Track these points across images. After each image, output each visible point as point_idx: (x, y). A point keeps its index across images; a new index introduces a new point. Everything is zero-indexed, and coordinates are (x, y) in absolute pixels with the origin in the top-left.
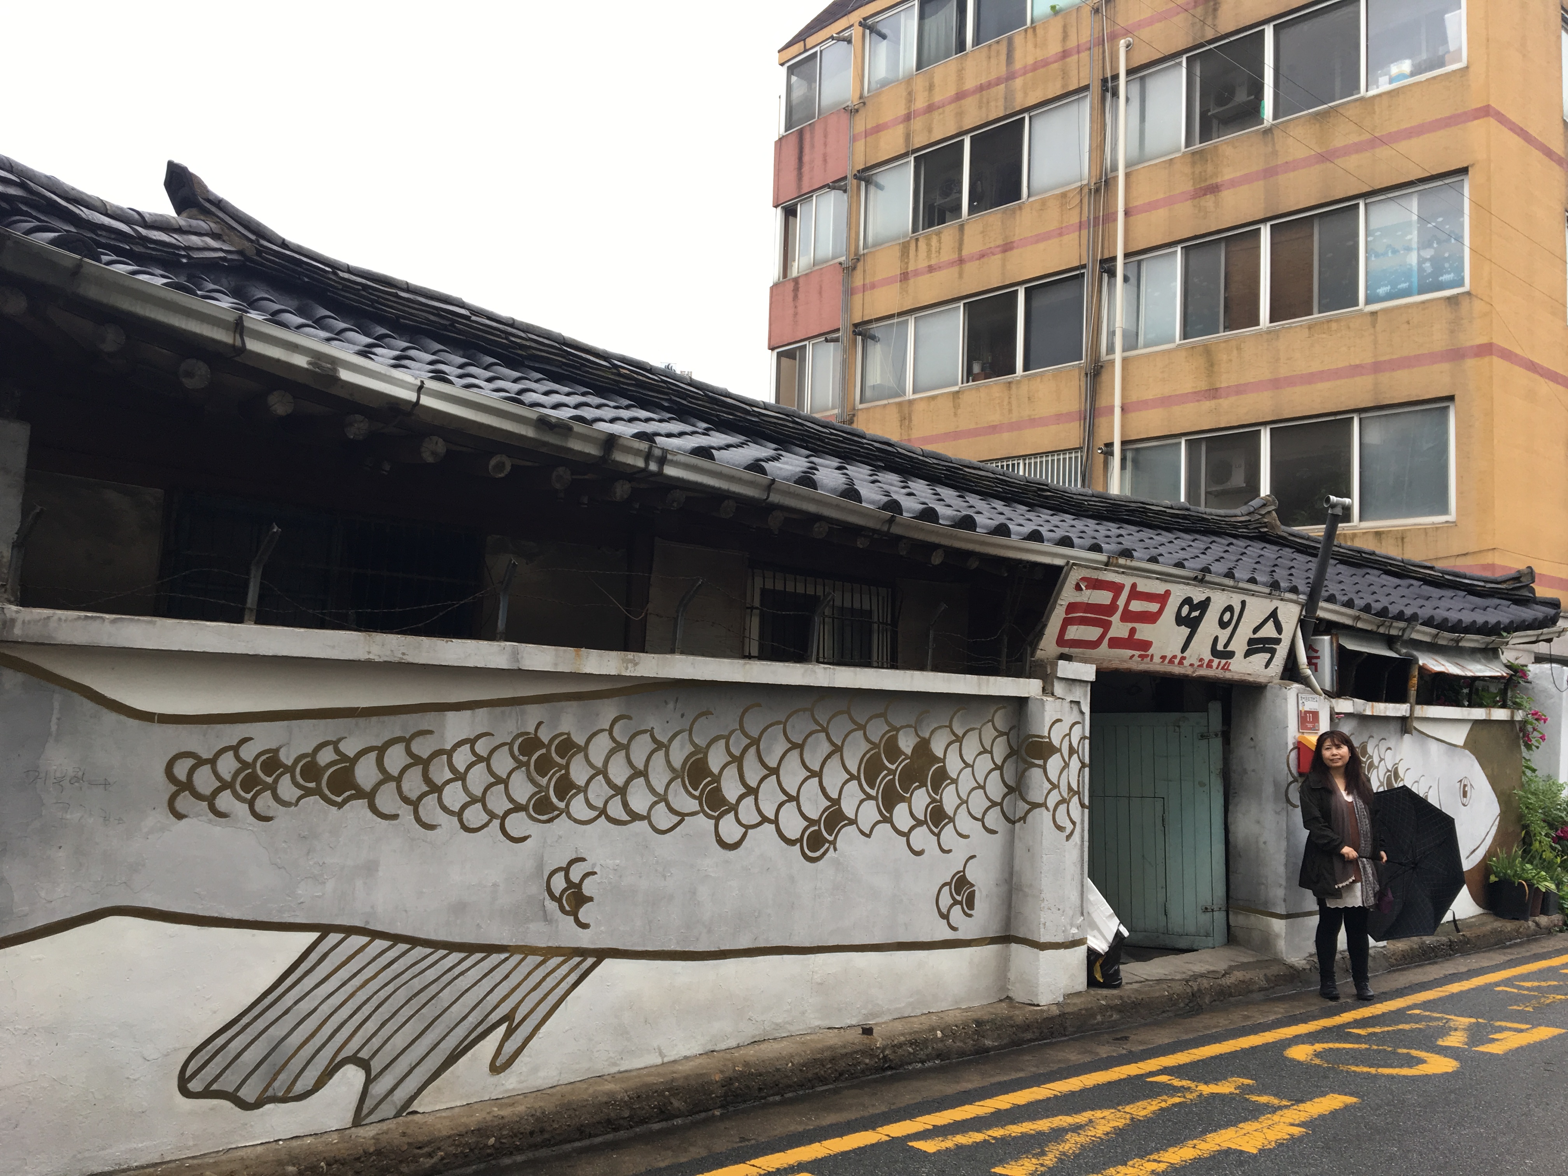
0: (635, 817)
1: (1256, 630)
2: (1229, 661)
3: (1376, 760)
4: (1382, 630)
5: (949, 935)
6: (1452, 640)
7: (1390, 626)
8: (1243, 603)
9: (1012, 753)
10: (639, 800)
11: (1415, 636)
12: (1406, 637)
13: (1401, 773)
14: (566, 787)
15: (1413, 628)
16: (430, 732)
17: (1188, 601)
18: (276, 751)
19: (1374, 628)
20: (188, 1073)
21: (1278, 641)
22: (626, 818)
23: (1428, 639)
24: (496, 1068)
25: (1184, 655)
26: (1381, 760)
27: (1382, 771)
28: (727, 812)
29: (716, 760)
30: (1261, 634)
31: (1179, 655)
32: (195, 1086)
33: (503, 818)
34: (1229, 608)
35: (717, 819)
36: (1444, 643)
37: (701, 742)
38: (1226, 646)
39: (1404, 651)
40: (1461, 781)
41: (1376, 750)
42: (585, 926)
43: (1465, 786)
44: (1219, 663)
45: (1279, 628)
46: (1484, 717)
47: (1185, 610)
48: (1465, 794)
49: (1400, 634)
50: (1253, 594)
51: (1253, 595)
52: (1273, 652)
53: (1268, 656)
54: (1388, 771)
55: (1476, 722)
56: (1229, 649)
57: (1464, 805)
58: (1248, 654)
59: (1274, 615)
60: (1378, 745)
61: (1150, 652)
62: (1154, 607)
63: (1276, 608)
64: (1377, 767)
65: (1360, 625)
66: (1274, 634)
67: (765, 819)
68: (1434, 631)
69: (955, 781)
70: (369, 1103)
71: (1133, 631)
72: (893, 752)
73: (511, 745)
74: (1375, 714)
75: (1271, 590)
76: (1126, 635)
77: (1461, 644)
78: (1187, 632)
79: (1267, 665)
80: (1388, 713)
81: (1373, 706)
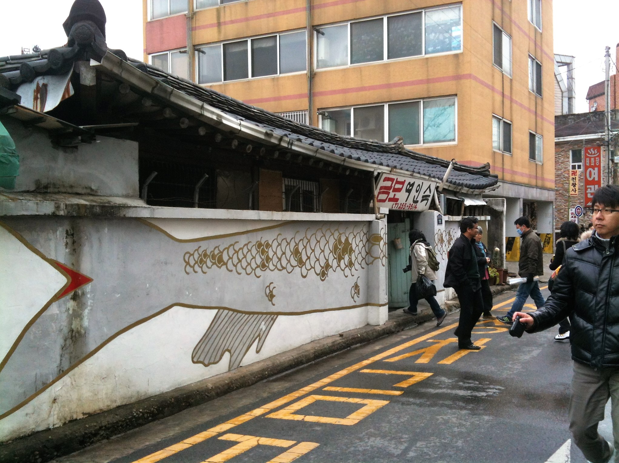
0: (284, 268)
1: (424, 193)
2: (417, 204)
4: (455, 190)
5: (354, 304)
6: (471, 192)
7: (457, 188)
8: (423, 183)
9: (368, 240)
10: (284, 262)
11: (464, 191)
12: (460, 192)
14: (268, 259)
15: (462, 188)
16: (238, 242)
17: (409, 183)
18: (206, 250)
19: (453, 190)
20: (193, 356)
21: (430, 196)
22: (281, 269)
23: (467, 192)
24: (258, 352)
25: (406, 203)
28: (303, 265)
29: (301, 247)
30: (426, 194)
32: (195, 360)
33: (255, 270)
34: (419, 185)
35: (301, 268)
37: (297, 242)
39: (460, 197)
42: (274, 305)
44: (414, 205)
45: (430, 191)
47: (409, 187)
51: (424, 180)
53: (427, 201)
56: (417, 200)
58: (422, 201)
59: (429, 187)
61: (398, 203)
62: (401, 186)
63: (430, 184)
65: (450, 189)
66: (429, 194)
67: (312, 267)
68: (467, 189)
69: (354, 251)
70: (231, 364)
71: (395, 195)
72: (340, 242)
73: (255, 245)
74: (453, 220)
75: (429, 177)
76: (393, 197)
77: (474, 193)
78: (408, 194)
79: (426, 205)
80: (456, 220)
81: (453, 217)
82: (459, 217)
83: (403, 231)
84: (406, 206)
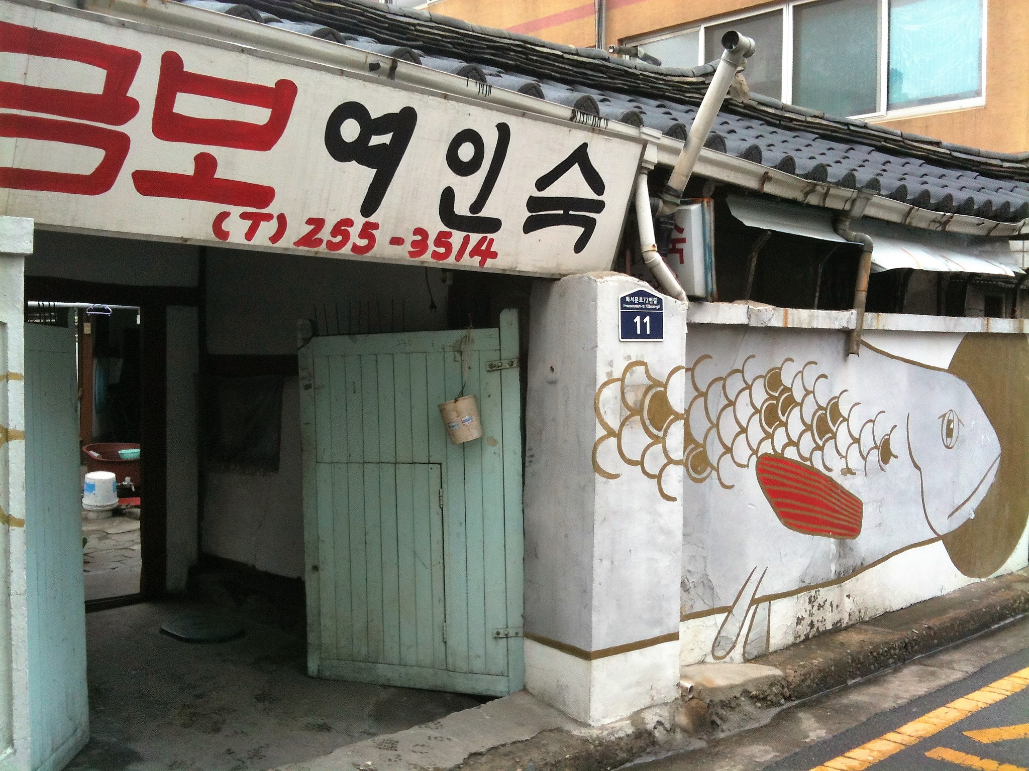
1: (543, 183)
2: (490, 236)
3: (798, 395)
4: (813, 200)
6: (934, 221)
7: (826, 195)
8: (504, 131)
11: (871, 212)
12: (857, 212)
13: (844, 410)
15: (868, 199)
17: (352, 110)
19: (799, 196)
23: (895, 218)
25: (372, 219)
26: (808, 393)
27: (809, 407)
30: (555, 190)
31: (359, 221)
36: (923, 225)
38: (476, 207)
39: (854, 233)
40: (944, 416)
41: (798, 379)
43: (950, 422)
44: (466, 240)
46: (978, 329)
47: (350, 130)
48: (949, 433)
49: (847, 207)
50: (524, 112)
51: (523, 115)
52: (589, 226)
53: (579, 231)
54: (820, 408)
55: (968, 336)
56: (484, 213)
57: (947, 447)
60: (802, 372)
61: (273, 209)
63: (585, 146)
64: (801, 405)
65: (768, 188)
66: (587, 193)
68: (905, 206)
71: (205, 163)
74: (790, 325)
75: (573, 111)
76: (189, 169)
77: (948, 228)
78: (369, 174)
79: (579, 246)
80: (815, 325)
81: (786, 314)
82: (834, 312)
83: (491, 366)
84: (382, 236)
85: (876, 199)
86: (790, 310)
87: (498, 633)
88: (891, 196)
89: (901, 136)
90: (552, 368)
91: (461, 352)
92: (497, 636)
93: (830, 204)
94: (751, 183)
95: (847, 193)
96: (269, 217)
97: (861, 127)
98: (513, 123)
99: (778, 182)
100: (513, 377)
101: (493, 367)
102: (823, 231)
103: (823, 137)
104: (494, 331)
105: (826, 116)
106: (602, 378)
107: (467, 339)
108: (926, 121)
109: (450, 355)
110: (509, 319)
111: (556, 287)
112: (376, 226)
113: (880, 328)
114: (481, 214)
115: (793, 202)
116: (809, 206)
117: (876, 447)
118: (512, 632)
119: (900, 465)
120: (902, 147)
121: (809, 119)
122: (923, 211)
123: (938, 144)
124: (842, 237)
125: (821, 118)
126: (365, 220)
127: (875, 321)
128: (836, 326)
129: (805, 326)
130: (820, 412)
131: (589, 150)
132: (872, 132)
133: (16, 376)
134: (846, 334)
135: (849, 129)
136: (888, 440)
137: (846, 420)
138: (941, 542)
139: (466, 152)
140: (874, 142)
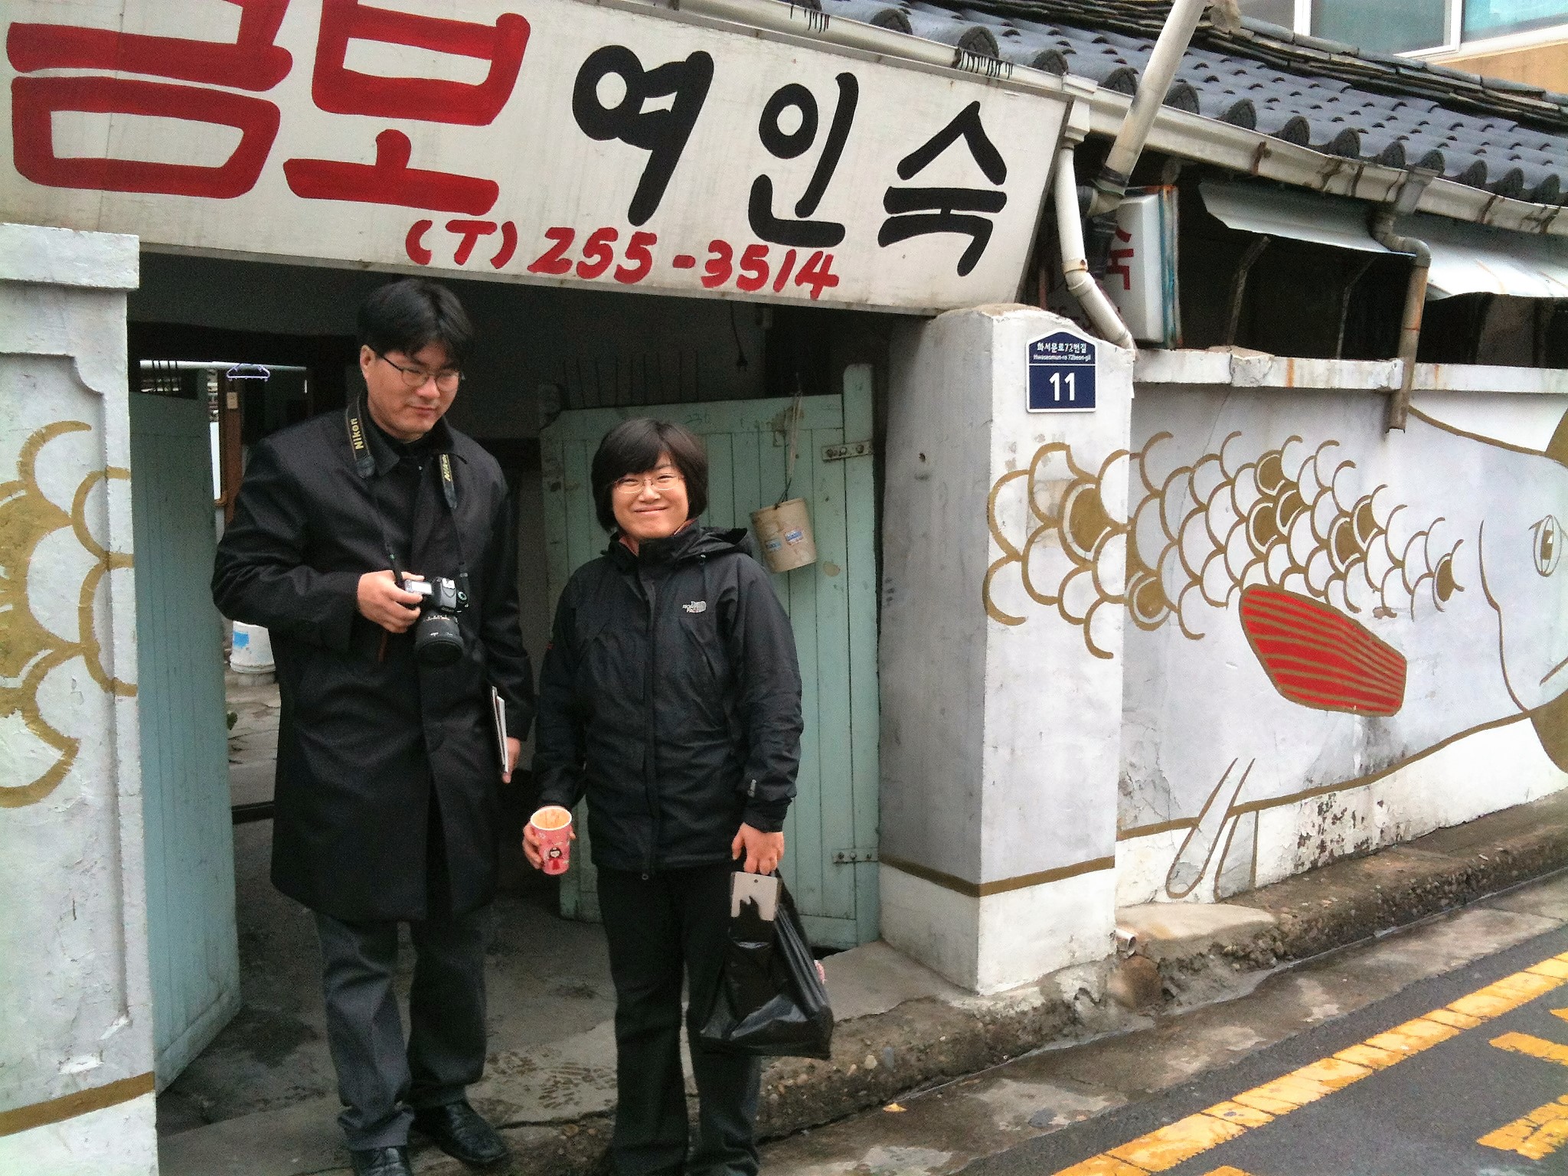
1: (910, 166)
3: (1308, 495)
4: (1337, 186)
6: (1528, 218)
7: (1357, 178)
8: (848, 85)
11: (1428, 204)
12: (1405, 205)
13: (1380, 516)
15: (1424, 185)
17: (612, 59)
19: (1315, 181)
21: (996, 201)
23: (1466, 214)
25: (646, 228)
26: (1323, 490)
30: (929, 177)
31: (627, 231)
34: (796, 95)
36: (1510, 224)
38: (807, 204)
39: (1401, 239)
40: (1538, 524)
41: (1309, 469)
43: (1547, 535)
45: (992, 163)
48: (1546, 552)
49: (1391, 197)
50: (879, 55)
51: (879, 60)
52: (982, 232)
53: (965, 240)
54: (1342, 513)
56: (818, 216)
57: (1543, 574)
58: (890, 234)
59: (968, 123)
60: (1314, 458)
61: (496, 214)
62: (472, 70)
63: (974, 107)
65: (1265, 169)
66: (978, 180)
68: (1484, 195)
74: (1296, 385)
75: (958, 53)
76: (368, 156)
77: (1550, 230)
78: (640, 158)
79: (966, 265)
80: (1338, 383)
81: (1291, 367)
82: (1366, 364)
83: (830, 453)
84: (661, 255)
85: (1436, 183)
86: (1299, 362)
87: (841, 856)
88: (1460, 179)
89: (1481, 83)
90: (923, 457)
91: (784, 433)
92: (840, 861)
93: (1364, 192)
94: (1240, 162)
95: (1390, 174)
96: (489, 228)
97: (1418, 70)
98: (862, 72)
99: (1282, 159)
100: (863, 470)
101: (832, 456)
102: (1353, 236)
103: (1357, 86)
104: (834, 399)
105: (1363, 52)
106: (998, 470)
107: (791, 413)
108: (1524, 57)
109: (768, 437)
110: (857, 380)
111: (930, 329)
112: (651, 239)
113: (1440, 388)
114: (812, 218)
115: (1304, 190)
116: (1330, 196)
117: (1430, 574)
118: (861, 856)
119: (1466, 602)
120: (1482, 100)
121: (1336, 58)
122: (1511, 203)
123: (1539, 95)
124: (1382, 243)
125: (1355, 56)
126: (635, 229)
127: (1431, 378)
128: (1370, 385)
129: (1320, 385)
130: (1342, 520)
131: (982, 114)
132: (1434, 77)
133: (119, 473)
134: (1387, 396)
135: (1398, 73)
136: (1447, 564)
137: (1383, 532)
138: (1529, 720)
139: (790, 120)
140: (1438, 94)
